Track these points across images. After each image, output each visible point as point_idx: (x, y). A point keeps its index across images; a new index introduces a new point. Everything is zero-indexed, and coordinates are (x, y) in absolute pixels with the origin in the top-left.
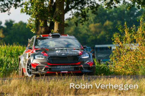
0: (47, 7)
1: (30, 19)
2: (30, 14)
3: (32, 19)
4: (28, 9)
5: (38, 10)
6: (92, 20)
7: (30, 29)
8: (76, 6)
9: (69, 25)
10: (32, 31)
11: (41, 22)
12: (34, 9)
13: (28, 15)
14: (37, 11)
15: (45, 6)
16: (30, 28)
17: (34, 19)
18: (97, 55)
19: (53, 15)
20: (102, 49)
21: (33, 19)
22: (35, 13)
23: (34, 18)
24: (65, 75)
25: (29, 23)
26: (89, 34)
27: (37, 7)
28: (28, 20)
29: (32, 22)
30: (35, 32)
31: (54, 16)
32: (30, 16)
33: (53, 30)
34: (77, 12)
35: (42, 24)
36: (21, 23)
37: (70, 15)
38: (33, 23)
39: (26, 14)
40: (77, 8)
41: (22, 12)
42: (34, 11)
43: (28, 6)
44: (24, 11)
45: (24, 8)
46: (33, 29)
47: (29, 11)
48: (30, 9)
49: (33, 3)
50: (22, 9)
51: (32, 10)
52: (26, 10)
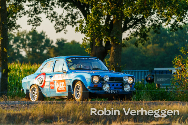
0: (104, 26)
1: (85, 38)
2: (85, 33)
3: (87, 38)
4: (83, 28)
5: (94, 29)
6: (151, 42)
7: (85, 49)
8: (135, 25)
9: (127, 45)
10: (87, 52)
11: (97, 42)
12: (89, 27)
13: (83, 34)
14: (93, 30)
15: (101, 24)
16: (85, 47)
17: (89, 38)
18: (157, 78)
20: (161, 72)
21: (87, 39)
22: (90, 32)
23: (90, 36)
24: (124, 100)
25: (84, 42)
26: (147, 56)
27: (92, 25)
28: (83, 39)
29: (87, 41)
30: (90, 52)
31: (111, 35)
32: (85, 35)
33: (109, 51)
34: (136, 32)
35: (98, 44)
37: (128, 35)
39: (81, 33)
40: (135, 28)
41: (77, 30)
42: (89, 30)
43: (83, 24)
44: (79, 29)
45: (79, 27)
46: (88, 49)
47: (84, 29)
48: (85, 28)
49: (88, 21)
50: (77, 28)
51: (87, 29)
52: (81, 28)
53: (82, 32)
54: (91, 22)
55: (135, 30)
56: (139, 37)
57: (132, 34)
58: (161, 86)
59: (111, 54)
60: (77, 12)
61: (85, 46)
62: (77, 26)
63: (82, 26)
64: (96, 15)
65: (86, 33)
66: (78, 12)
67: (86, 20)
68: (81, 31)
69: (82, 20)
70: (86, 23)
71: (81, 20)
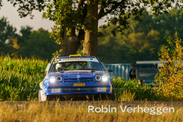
0: (76, 11)
1: (54, 26)
2: (54, 20)
3: (56, 26)
4: (52, 13)
5: (65, 14)
6: (133, 29)
7: (55, 40)
8: (113, 10)
9: (104, 34)
10: (58, 43)
11: (68, 30)
12: (59, 13)
13: (52, 21)
14: (63, 15)
15: (73, 9)
16: (55, 38)
18: (139, 74)
19: (83, 21)
20: (145, 66)
21: (58, 27)
22: (60, 19)
23: (59, 24)
25: (53, 31)
26: (128, 46)
27: (62, 10)
28: (52, 28)
29: (56, 30)
30: (61, 43)
31: (85, 23)
32: (54, 22)
33: (82, 41)
34: (115, 18)
35: (69, 33)
36: (41, 30)
38: (58, 31)
40: (113, 13)
41: (44, 16)
42: (59, 16)
43: (52, 9)
44: (46, 15)
45: (47, 12)
46: (58, 40)
47: (52, 15)
48: (54, 13)
49: (58, 6)
50: (44, 13)
51: (56, 15)
52: (49, 14)
53: (51, 19)
55: (113, 16)
56: (118, 24)
57: (109, 20)
58: (144, 83)
59: (85, 44)
61: (55, 36)
62: (44, 11)
63: (50, 11)
65: (56, 19)
67: (55, 5)
68: (49, 18)
69: (51, 4)
70: (55, 7)
71: (49, 4)
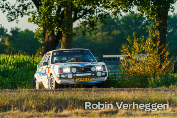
0: (55, 17)
1: (38, 29)
2: (37, 23)
3: (39, 29)
5: (46, 20)
8: (84, 15)
10: (40, 41)
11: (49, 32)
12: (42, 18)
13: (36, 25)
15: (52, 15)
16: (38, 38)
17: (42, 29)
19: (61, 25)
20: (110, 59)
22: (42, 23)
23: (42, 27)
25: (37, 32)
27: (44, 16)
28: (36, 30)
29: (39, 31)
30: (43, 42)
31: (62, 26)
32: (38, 26)
33: (60, 40)
35: (50, 34)
37: (78, 24)
38: (41, 33)
42: (42, 21)
43: (36, 15)
44: (31, 20)
45: (31, 18)
46: (41, 39)
47: (36, 20)
49: (40, 13)
50: (29, 18)
51: (39, 20)
52: (33, 19)
53: (35, 23)
54: (43, 13)
55: (84, 20)
57: (81, 23)
58: (109, 73)
59: (63, 43)
60: (29, 3)
61: (38, 36)
63: (34, 17)
64: (47, 6)
65: (39, 23)
66: (31, 3)
68: (34, 22)
71: (33, 11)
